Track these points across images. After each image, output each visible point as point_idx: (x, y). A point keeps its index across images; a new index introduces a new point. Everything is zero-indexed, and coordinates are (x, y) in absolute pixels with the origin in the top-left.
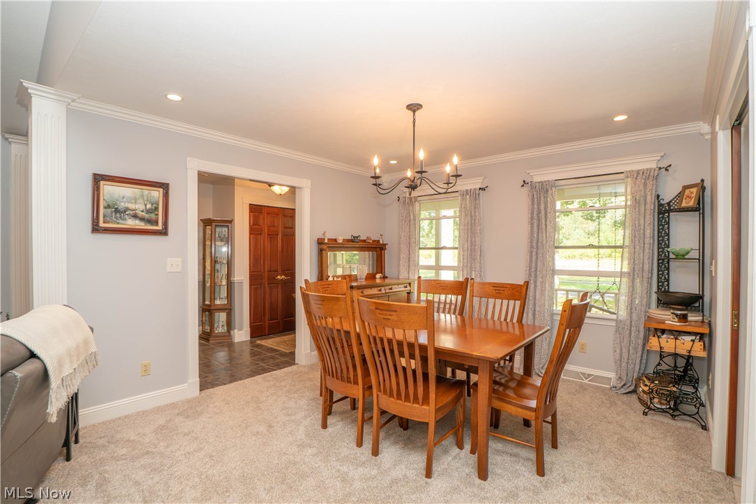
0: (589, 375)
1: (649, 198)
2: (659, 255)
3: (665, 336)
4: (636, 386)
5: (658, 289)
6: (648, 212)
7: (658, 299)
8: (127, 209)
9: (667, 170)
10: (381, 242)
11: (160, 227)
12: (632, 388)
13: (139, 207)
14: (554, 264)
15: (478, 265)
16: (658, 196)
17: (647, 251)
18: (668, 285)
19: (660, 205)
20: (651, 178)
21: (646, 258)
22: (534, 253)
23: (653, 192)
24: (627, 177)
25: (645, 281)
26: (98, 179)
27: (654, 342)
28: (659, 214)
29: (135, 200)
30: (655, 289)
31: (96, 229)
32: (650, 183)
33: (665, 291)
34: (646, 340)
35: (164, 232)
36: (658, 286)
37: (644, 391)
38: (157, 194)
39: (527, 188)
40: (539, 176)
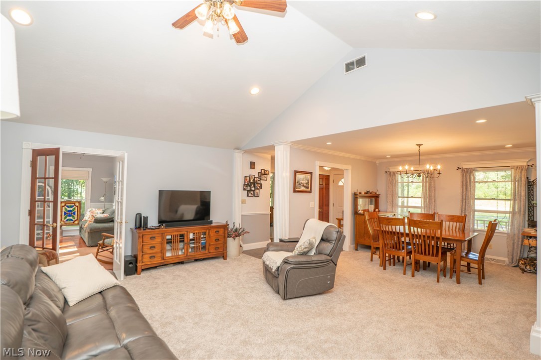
0: (494, 259)
1: (523, 178)
2: (528, 204)
3: (531, 239)
4: (518, 263)
5: (529, 219)
6: (523, 185)
7: (529, 224)
8: (302, 183)
9: (532, 166)
10: (377, 193)
11: (309, 190)
12: (517, 264)
13: (304, 182)
14: (474, 207)
15: (433, 207)
16: (528, 178)
17: (522, 202)
18: (533, 218)
19: (529, 182)
20: (524, 170)
21: (522, 205)
22: (464, 202)
23: (525, 176)
24: (512, 169)
25: (522, 215)
26: (296, 172)
27: (526, 241)
28: (528, 186)
29: (303, 180)
30: (527, 219)
31: (295, 191)
32: (523, 172)
33: (532, 220)
34: (522, 241)
35: (310, 192)
36: (529, 218)
37: (522, 264)
38: (309, 176)
39: (460, 170)
40: (466, 166)
